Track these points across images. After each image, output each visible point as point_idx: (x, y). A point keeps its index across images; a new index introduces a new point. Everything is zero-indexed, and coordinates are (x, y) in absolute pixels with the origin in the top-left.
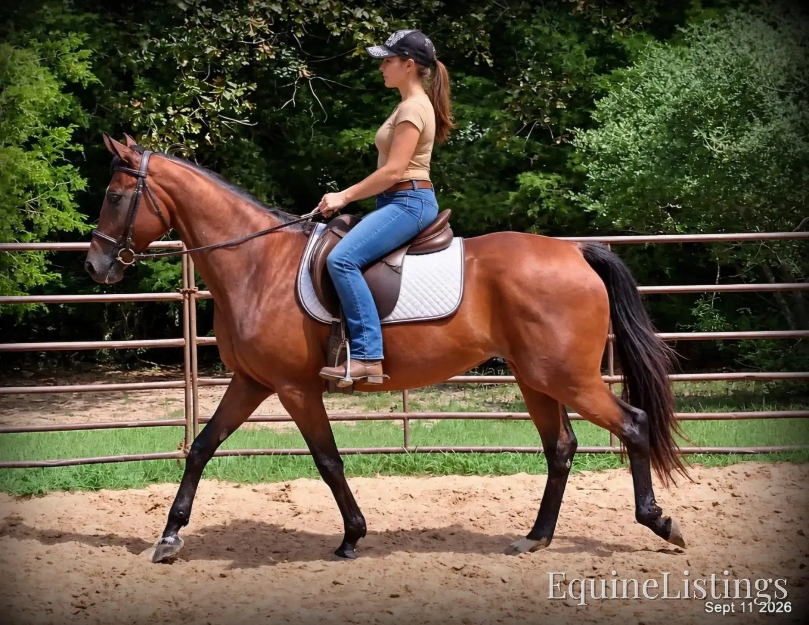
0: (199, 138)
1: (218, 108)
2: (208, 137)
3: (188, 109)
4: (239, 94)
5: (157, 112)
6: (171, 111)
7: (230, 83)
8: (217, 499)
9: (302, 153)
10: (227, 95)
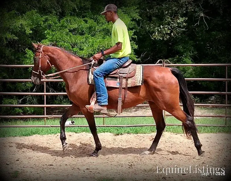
0: (170, 34)
1: (176, 25)
2: (172, 34)
3: (167, 26)
4: (182, 21)
5: (158, 27)
6: (162, 27)
7: (180, 18)
8: (170, 137)
9: (200, 39)
10: (179, 21)
